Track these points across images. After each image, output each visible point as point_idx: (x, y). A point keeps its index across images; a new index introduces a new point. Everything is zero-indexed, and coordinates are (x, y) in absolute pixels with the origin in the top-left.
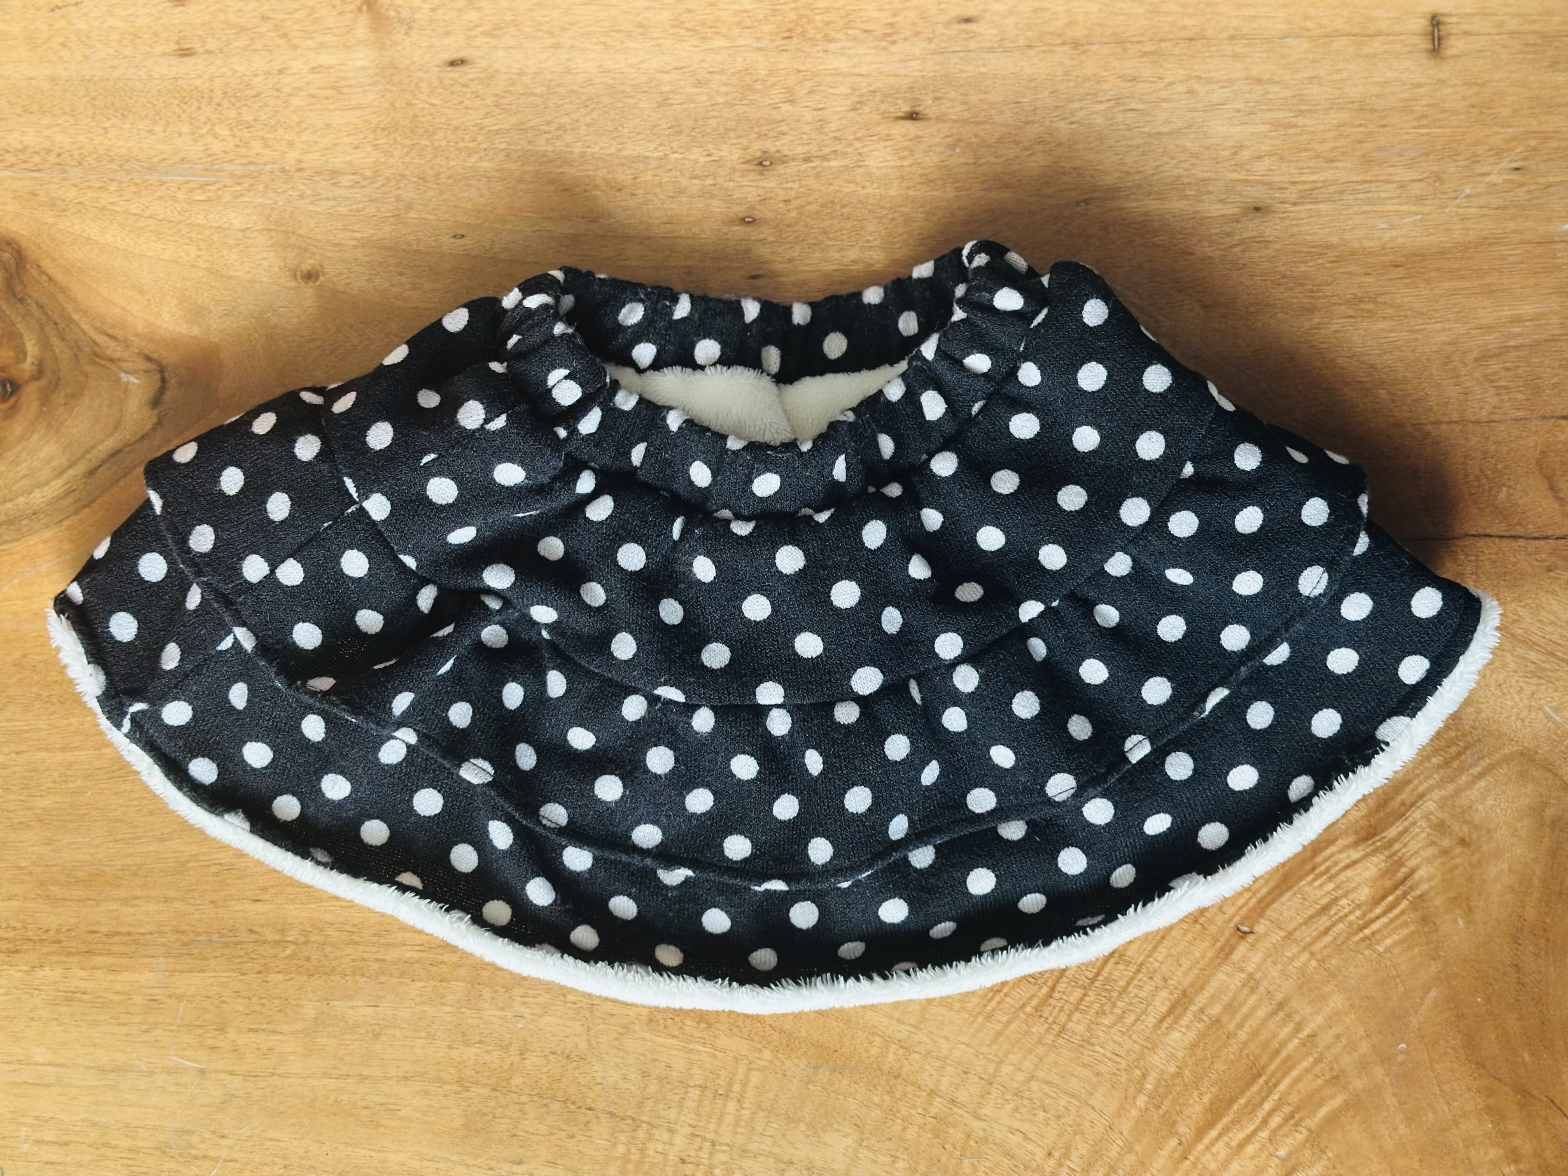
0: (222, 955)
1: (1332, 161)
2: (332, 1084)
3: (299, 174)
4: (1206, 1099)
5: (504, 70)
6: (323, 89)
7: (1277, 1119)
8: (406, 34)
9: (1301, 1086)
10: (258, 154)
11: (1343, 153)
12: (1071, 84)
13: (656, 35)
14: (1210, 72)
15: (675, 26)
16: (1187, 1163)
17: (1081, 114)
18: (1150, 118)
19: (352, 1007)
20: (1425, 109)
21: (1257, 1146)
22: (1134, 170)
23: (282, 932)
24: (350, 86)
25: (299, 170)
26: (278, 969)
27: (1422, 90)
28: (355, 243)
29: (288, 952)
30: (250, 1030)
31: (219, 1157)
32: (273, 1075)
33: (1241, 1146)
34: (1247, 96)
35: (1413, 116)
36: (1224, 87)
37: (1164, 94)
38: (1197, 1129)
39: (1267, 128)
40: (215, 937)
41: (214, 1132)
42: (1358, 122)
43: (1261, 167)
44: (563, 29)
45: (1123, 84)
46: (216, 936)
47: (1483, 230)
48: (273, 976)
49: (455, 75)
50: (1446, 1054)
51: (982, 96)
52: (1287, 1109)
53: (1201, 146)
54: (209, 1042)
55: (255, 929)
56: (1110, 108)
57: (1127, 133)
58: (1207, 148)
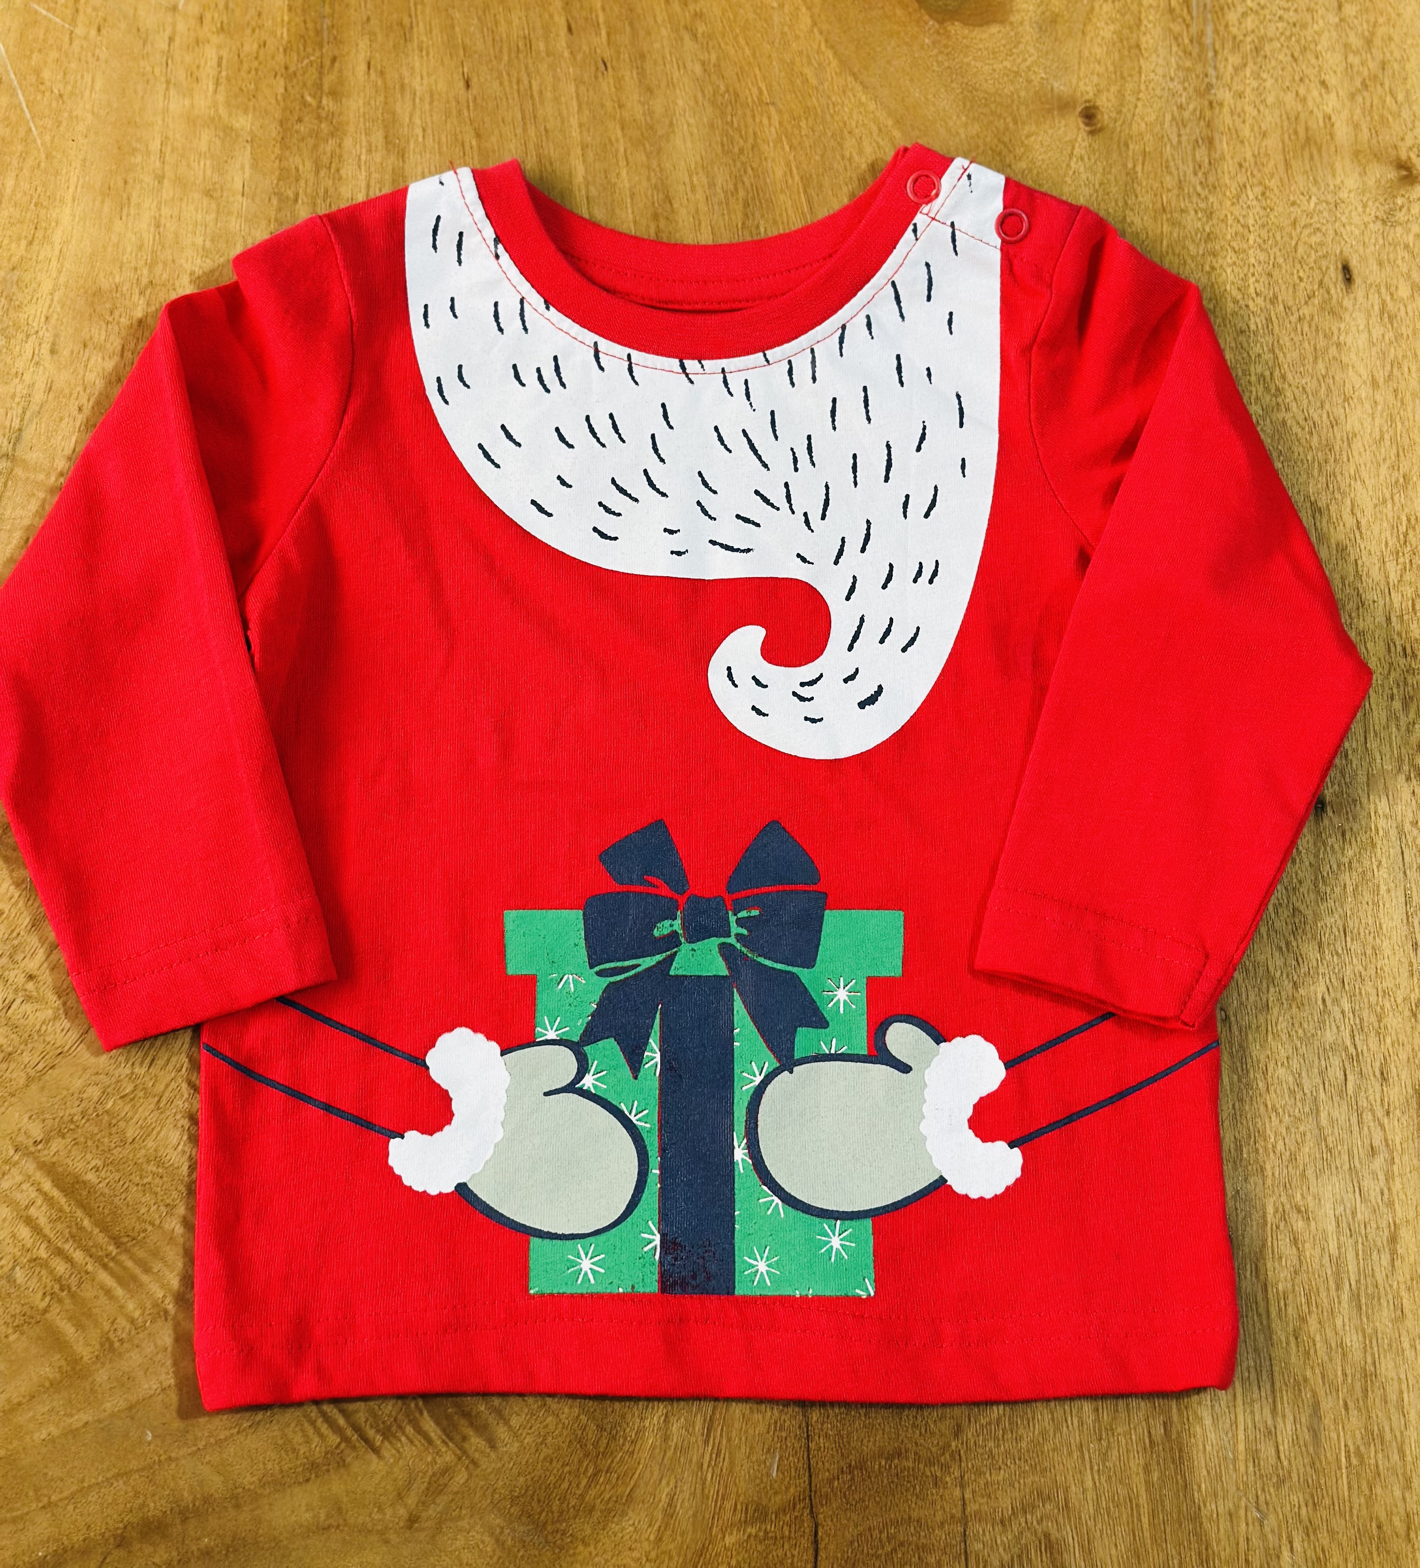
0: (307, 29)
1: (1296, 1338)
2: (155, 145)
3: (1206, 103)
4: (91, 1177)
5: (1342, 326)
6: (1307, 129)
7: (61, 1267)
8: (1377, 217)
9: (103, 1300)
10: (1226, 60)
11: (1307, 1353)
12: (1373, 999)
13: (1396, 497)
14: (1400, 1175)
15: (1409, 520)
16: (12, 1152)
17: (1336, 1012)
18: (1336, 1099)
19: (243, 168)
20: (1372, 1461)
21: (29, 1243)
22: (1270, 1080)
23: (334, 94)
24: (1311, 158)
25: (1211, 104)
26: (289, 88)
27: (1396, 1457)
28: (1130, 165)
29: (309, 99)
30: (220, 59)
31: (76, 26)
32: (168, 82)
33: (29, 1221)
34: (1374, 1225)
35: (1362, 1448)
36: (1382, 1194)
37: (1368, 1117)
38: (54, 1163)
39: (1334, 1251)
40: (328, 22)
41: (105, 20)
42: (1348, 1372)
43: (1284, 1245)
44: (1396, 391)
45: (1378, 1064)
46: (330, 23)
47: (1218, 1542)
48: (281, 82)
49: (1332, 272)
50: (137, 1495)
51: (1349, 889)
52: (73, 1282)
53: (1305, 1165)
54: (208, 16)
55: (337, 65)
56: (1346, 1049)
57: (1316, 1071)
58: (1303, 1175)
